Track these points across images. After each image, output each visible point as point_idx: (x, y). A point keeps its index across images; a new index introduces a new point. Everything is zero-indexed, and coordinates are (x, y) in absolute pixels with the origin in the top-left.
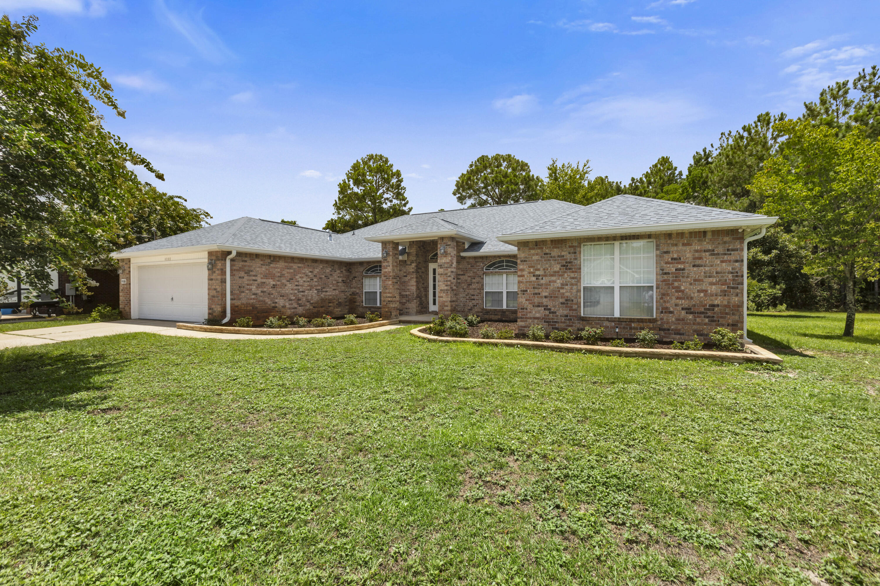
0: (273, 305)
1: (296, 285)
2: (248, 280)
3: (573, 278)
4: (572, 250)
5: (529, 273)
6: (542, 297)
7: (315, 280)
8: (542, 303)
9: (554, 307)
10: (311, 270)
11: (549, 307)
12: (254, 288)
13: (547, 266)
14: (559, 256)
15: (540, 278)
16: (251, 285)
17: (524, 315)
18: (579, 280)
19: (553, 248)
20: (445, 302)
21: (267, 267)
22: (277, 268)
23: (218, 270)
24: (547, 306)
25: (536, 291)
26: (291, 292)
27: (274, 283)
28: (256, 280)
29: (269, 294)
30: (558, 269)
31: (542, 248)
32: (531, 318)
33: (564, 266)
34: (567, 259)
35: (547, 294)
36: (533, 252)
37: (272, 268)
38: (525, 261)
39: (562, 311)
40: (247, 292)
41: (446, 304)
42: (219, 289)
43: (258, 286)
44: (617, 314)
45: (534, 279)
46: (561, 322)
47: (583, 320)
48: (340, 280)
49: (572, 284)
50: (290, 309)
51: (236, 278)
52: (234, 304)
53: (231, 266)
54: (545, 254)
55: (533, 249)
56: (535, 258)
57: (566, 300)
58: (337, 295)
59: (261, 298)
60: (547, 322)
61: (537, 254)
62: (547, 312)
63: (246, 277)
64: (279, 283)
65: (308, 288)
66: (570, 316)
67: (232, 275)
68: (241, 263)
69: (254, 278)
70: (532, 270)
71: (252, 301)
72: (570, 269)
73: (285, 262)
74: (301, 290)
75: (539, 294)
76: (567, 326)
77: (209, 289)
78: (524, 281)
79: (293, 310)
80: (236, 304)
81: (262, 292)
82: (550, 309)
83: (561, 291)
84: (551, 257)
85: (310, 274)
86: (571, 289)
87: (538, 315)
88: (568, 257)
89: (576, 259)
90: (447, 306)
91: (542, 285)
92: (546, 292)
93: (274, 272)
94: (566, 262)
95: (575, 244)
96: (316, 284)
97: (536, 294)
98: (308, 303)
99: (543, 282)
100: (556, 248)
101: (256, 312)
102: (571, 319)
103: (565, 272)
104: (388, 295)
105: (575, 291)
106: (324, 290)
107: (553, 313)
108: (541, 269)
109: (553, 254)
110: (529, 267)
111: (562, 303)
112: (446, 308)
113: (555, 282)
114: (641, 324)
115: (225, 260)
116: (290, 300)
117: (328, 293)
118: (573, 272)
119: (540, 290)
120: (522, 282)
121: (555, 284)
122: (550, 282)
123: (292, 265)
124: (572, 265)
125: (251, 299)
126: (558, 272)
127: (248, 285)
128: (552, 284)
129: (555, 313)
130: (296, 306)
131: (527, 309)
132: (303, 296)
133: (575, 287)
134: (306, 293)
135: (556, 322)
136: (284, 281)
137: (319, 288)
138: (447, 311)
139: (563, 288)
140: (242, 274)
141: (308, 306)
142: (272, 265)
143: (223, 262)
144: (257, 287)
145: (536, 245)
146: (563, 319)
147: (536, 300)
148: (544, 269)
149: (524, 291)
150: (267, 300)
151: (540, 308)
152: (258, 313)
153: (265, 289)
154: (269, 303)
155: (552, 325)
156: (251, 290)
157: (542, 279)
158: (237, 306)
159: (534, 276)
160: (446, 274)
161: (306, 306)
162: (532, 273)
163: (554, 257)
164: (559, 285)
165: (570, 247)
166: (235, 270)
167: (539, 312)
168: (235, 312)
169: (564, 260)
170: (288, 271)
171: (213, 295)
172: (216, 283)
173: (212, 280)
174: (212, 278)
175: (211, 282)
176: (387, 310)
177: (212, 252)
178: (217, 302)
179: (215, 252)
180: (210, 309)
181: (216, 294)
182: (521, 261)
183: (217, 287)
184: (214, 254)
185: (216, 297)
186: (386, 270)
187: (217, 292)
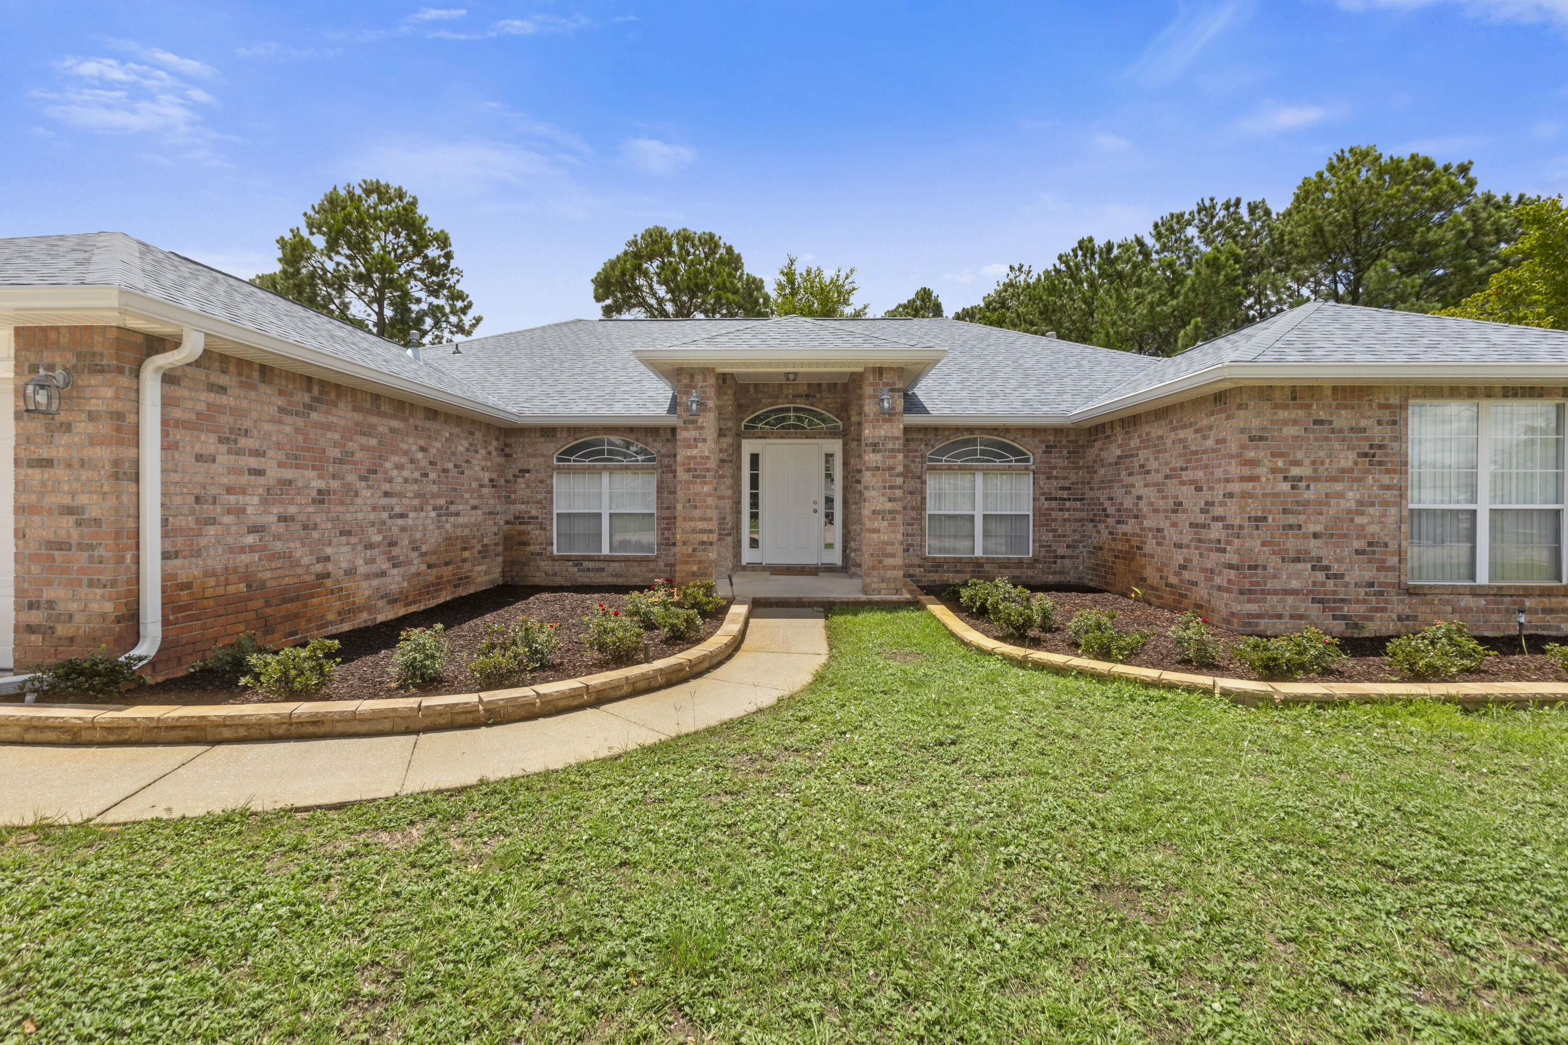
0: (319, 568)
1: (386, 494)
2: (232, 471)
3: (1388, 488)
4: (1386, 415)
5: (1273, 471)
6: (1305, 536)
7: (433, 476)
8: (1307, 552)
9: (1340, 561)
10: (422, 442)
11: (1325, 562)
12: (252, 502)
13: (1322, 453)
14: (1352, 429)
15: (1303, 484)
16: (243, 491)
17: (1258, 583)
18: (1402, 492)
19: (1339, 407)
20: (886, 543)
21: (300, 422)
22: (329, 427)
23: (92, 416)
24: (1320, 559)
25: (1292, 520)
26: (372, 516)
27: (321, 484)
28: (260, 473)
29: (305, 527)
30: (1350, 464)
31: (1309, 407)
32: (1275, 592)
33: (1366, 455)
34: (1372, 438)
35: (1319, 528)
36: (1282, 414)
37: (315, 425)
38: (1261, 438)
39: (1360, 572)
40: (228, 519)
41: (889, 549)
42: (94, 507)
43: (269, 498)
44: (1483, 578)
45: (1286, 487)
46: (1358, 601)
47: (1410, 594)
48: (486, 476)
49: (1385, 504)
50: (367, 577)
51: (185, 457)
52: (174, 576)
53: (166, 403)
54: (1316, 422)
55: (1285, 407)
56: (1290, 431)
57: (1370, 544)
58: (478, 525)
59: (279, 545)
60: (1320, 601)
61: (1295, 422)
62: (1320, 576)
63: (224, 459)
64: (335, 484)
65: (416, 502)
66: (1380, 585)
67: (168, 446)
68: (204, 396)
69: (254, 463)
70: (1280, 464)
71: (245, 558)
72: (1380, 463)
73: (355, 409)
74: (398, 510)
75: (1300, 527)
76: (1372, 610)
77: (19, 510)
78: (1259, 491)
79: (375, 582)
80: (183, 578)
81: (282, 519)
82: (1327, 568)
83: (1359, 520)
84: (1333, 431)
85: (420, 455)
86: (1384, 515)
87: (1295, 584)
88: (1378, 433)
89: (1395, 439)
90: (893, 556)
91: (1307, 503)
92: (1317, 522)
93: (322, 443)
94: (1371, 447)
95: (1395, 400)
96: (435, 488)
97: (1291, 527)
98: (415, 555)
99: (1308, 495)
100: (1346, 407)
101: (259, 603)
102: (1381, 593)
103: (1368, 472)
104: (700, 525)
105: (1391, 520)
106: (453, 508)
107: (1336, 576)
108: (1307, 462)
109: (1337, 424)
110: (1273, 455)
111: (1357, 552)
112: (888, 561)
113: (1341, 495)
114: (1546, 600)
115: (136, 374)
116: (370, 546)
117: (461, 520)
118: (1388, 472)
119: (1302, 517)
120: (1251, 496)
121: (1342, 502)
122: (1327, 496)
123: (374, 420)
124: (1386, 455)
125: (242, 550)
126: (1351, 471)
127: (230, 490)
128: (1333, 501)
129: (1342, 576)
130: (385, 566)
131: (1265, 568)
132: (403, 529)
133: (1393, 511)
134: (410, 522)
135: (1343, 601)
136: (352, 478)
137: (441, 502)
138: (894, 568)
139: (1362, 513)
140: (208, 443)
141: (418, 565)
142: (314, 416)
143: (124, 381)
144: (264, 502)
145: (1294, 398)
146: (1362, 591)
147: (1292, 544)
148: (1314, 463)
149: (1257, 519)
150: (299, 552)
151: (1300, 566)
152: (268, 604)
153: (292, 510)
154: (306, 561)
155: (1331, 609)
156: (240, 511)
157: (1308, 487)
158: (188, 586)
159: (1286, 478)
160: (891, 468)
161: (410, 563)
162: (1281, 471)
163: (1341, 431)
164: (1352, 505)
165: (1381, 407)
166: (178, 424)
167: (1298, 575)
168: (179, 609)
169: (1367, 439)
170: (363, 440)
171: (52, 538)
172: (78, 479)
173: (47, 463)
174: (45, 456)
175: (37, 475)
176: (695, 568)
177: (43, 329)
178: (82, 570)
179: (72, 329)
180: (31, 606)
181: (75, 534)
182: (1252, 439)
183: (82, 499)
184: (64, 340)
185: (80, 547)
186: (695, 452)
187: (79, 524)
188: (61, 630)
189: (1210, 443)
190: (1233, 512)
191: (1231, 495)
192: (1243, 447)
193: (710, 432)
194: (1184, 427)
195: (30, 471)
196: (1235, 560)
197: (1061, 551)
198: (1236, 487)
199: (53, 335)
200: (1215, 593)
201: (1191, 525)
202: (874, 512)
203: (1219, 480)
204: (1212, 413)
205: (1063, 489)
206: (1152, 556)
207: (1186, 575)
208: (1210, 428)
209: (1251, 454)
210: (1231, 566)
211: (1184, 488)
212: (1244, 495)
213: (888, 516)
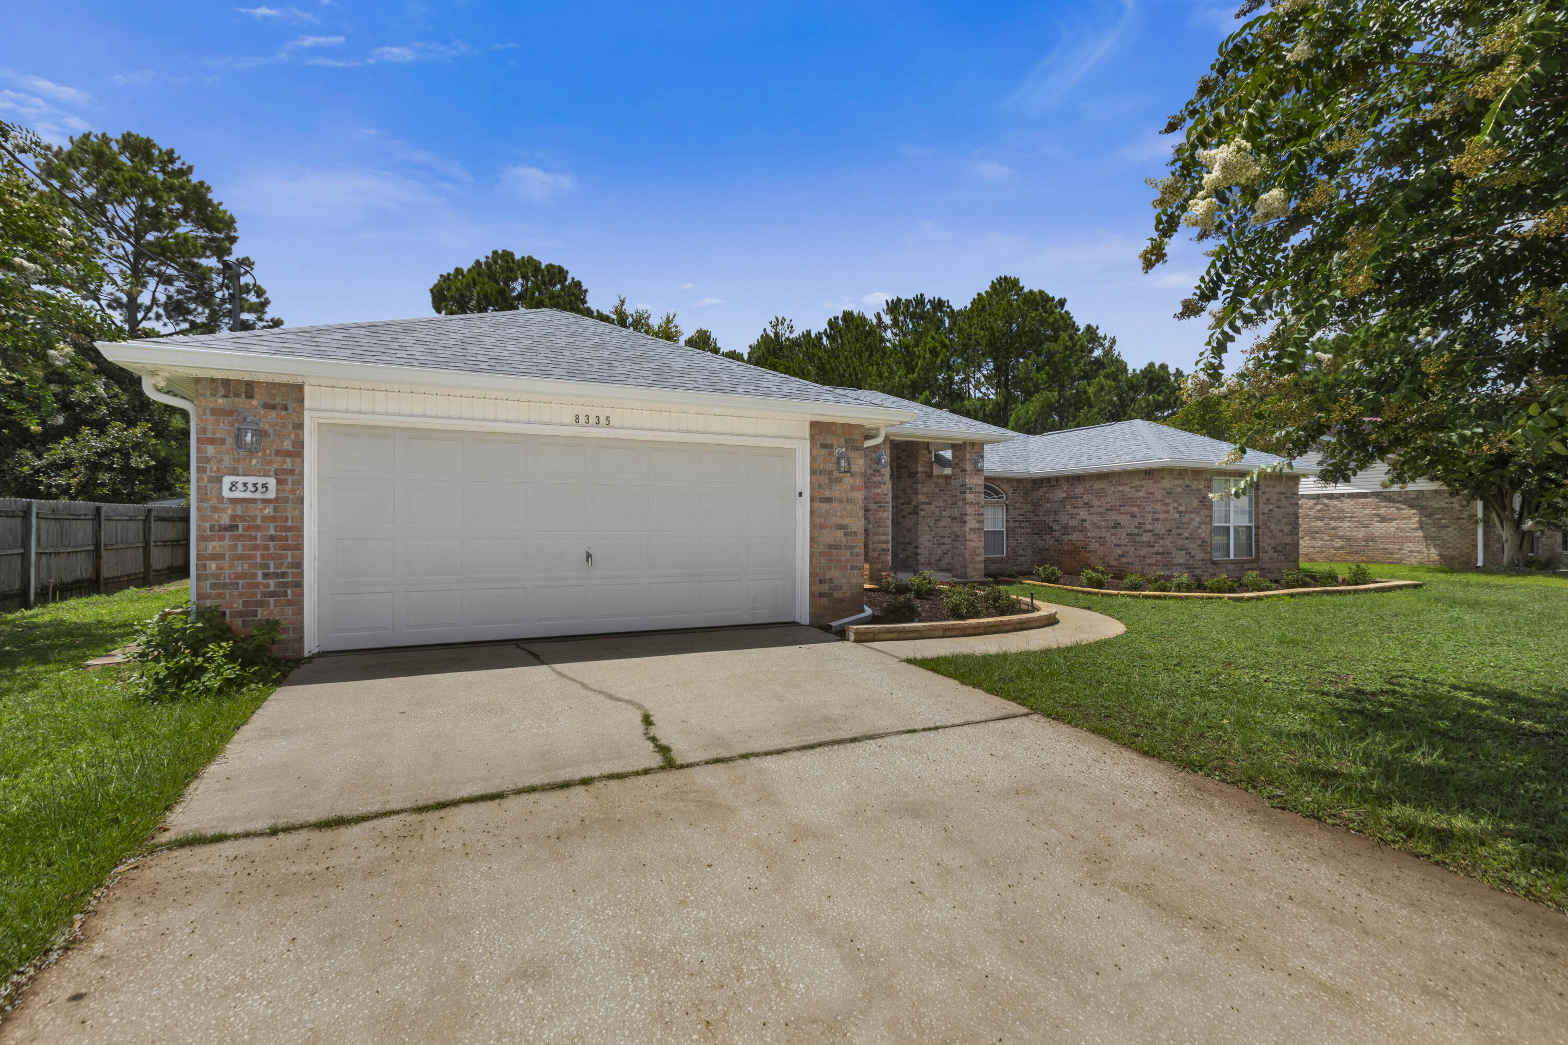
3: (1207, 516)
4: (1206, 484)
5: (1174, 508)
6: (1183, 539)
8: (1184, 546)
9: (1194, 550)
11: (1189, 551)
13: (1188, 500)
15: (1183, 515)
17: (1170, 561)
18: (1211, 519)
19: (1194, 478)
20: (976, 548)
24: (1188, 549)
25: (1179, 531)
30: (1196, 505)
31: (1185, 478)
32: (1175, 565)
33: (1201, 501)
34: (1203, 494)
35: (1187, 535)
36: (1177, 482)
38: (1170, 493)
41: (978, 551)
44: (1232, 556)
45: (1177, 516)
46: (1199, 569)
47: (1214, 564)
49: (1206, 524)
54: (1186, 486)
55: (1178, 479)
56: (1179, 490)
57: (1202, 542)
60: (1188, 568)
61: (1180, 486)
62: (1188, 557)
66: (1206, 561)
70: (1176, 505)
72: (1204, 504)
75: (1182, 534)
76: (1203, 573)
78: (1169, 518)
82: (1190, 553)
83: (1199, 531)
84: (1191, 490)
86: (1206, 528)
87: (1181, 561)
88: (1204, 492)
89: (1209, 494)
90: (979, 555)
91: (1184, 523)
92: (1187, 532)
94: (1202, 497)
95: (1208, 478)
97: (1179, 534)
99: (1185, 520)
102: (1206, 565)
103: (1201, 509)
105: (1208, 531)
107: (1192, 557)
108: (1184, 504)
109: (1192, 487)
110: (1173, 501)
111: (1199, 546)
112: (977, 559)
113: (1194, 520)
118: (1207, 509)
119: (1183, 530)
121: (1194, 523)
122: (1190, 520)
124: (1206, 501)
126: (1196, 508)
128: (1191, 523)
129: (1194, 557)
131: (1172, 553)
133: (1209, 527)
135: (1195, 568)
138: (980, 562)
139: (1200, 528)
146: (1200, 563)
147: (1179, 542)
148: (1186, 505)
149: (1168, 531)
151: (1182, 552)
155: (1192, 572)
159: (1177, 512)
160: (978, 503)
162: (1176, 508)
163: (1193, 490)
164: (1197, 524)
165: (1204, 479)
167: (1182, 557)
169: (1201, 494)
171: (833, 543)
172: (845, 509)
173: (829, 500)
174: (828, 496)
175: (825, 507)
176: (880, 566)
177: (828, 424)
178: (847, 561)
179: (843, 425)
180: (821, 582)
181: (844, 540)
182: (1168, 493)
183: (847, 521)
184: (840, 431)
185: (846, 547)
186: (879, 490)
187: (846, 534)
188: (836, 595)
189: (1142, 494)
190: (1160, 528)
191: (1157, 520)
192: (1164, 497)
193: (887, 478)
194: (1123, 484)
195: (821, 504)
196: (1161, 550)
197: (1020, 552)
198: (1161, 516)
199: (834, 428)
200: (1146, 567)
201: (1127, 534)
202: (971, 529)
203: (1149, 512)
204: (1144, 479)
205: (1021, 515)
206: (1096, 552)
207: (1124, 560)
208: (1142, 487)
209: (1167, 500)
210: (1158, 554)
211: (1122, 516)
212: (1165, 520)
213: (977, 532)
